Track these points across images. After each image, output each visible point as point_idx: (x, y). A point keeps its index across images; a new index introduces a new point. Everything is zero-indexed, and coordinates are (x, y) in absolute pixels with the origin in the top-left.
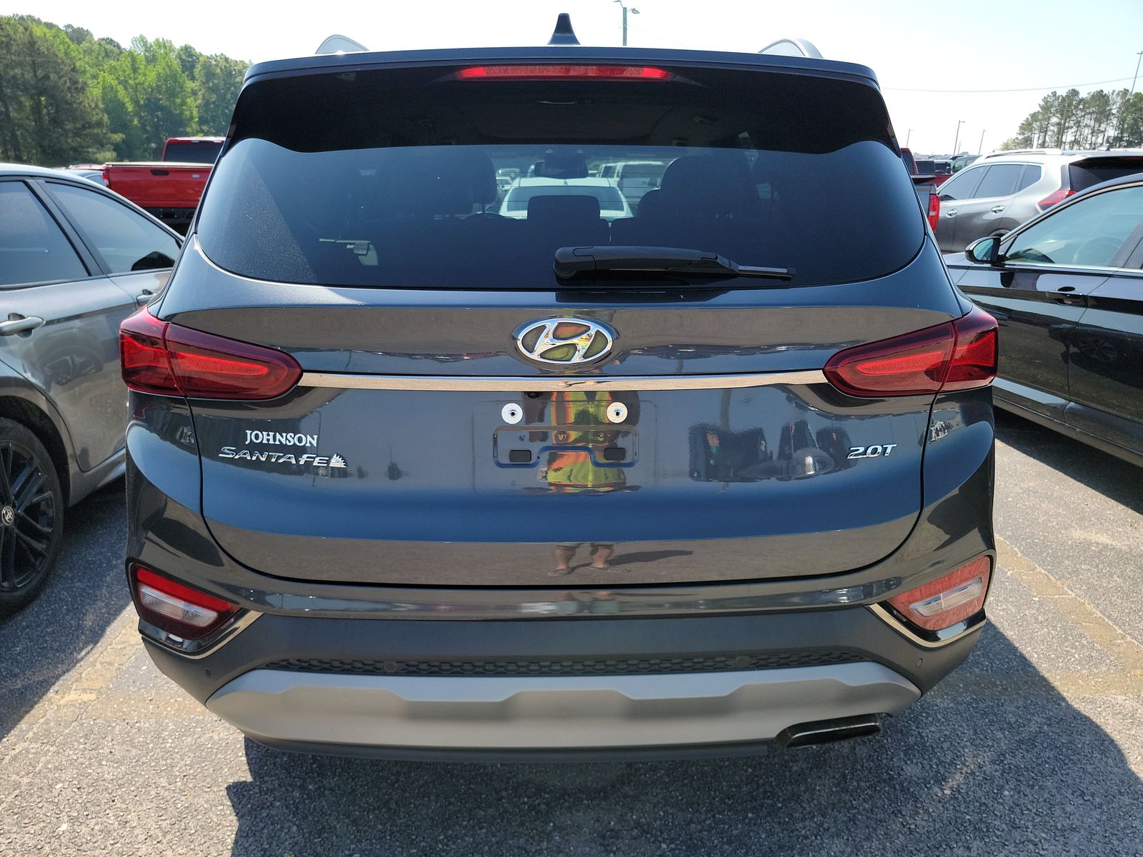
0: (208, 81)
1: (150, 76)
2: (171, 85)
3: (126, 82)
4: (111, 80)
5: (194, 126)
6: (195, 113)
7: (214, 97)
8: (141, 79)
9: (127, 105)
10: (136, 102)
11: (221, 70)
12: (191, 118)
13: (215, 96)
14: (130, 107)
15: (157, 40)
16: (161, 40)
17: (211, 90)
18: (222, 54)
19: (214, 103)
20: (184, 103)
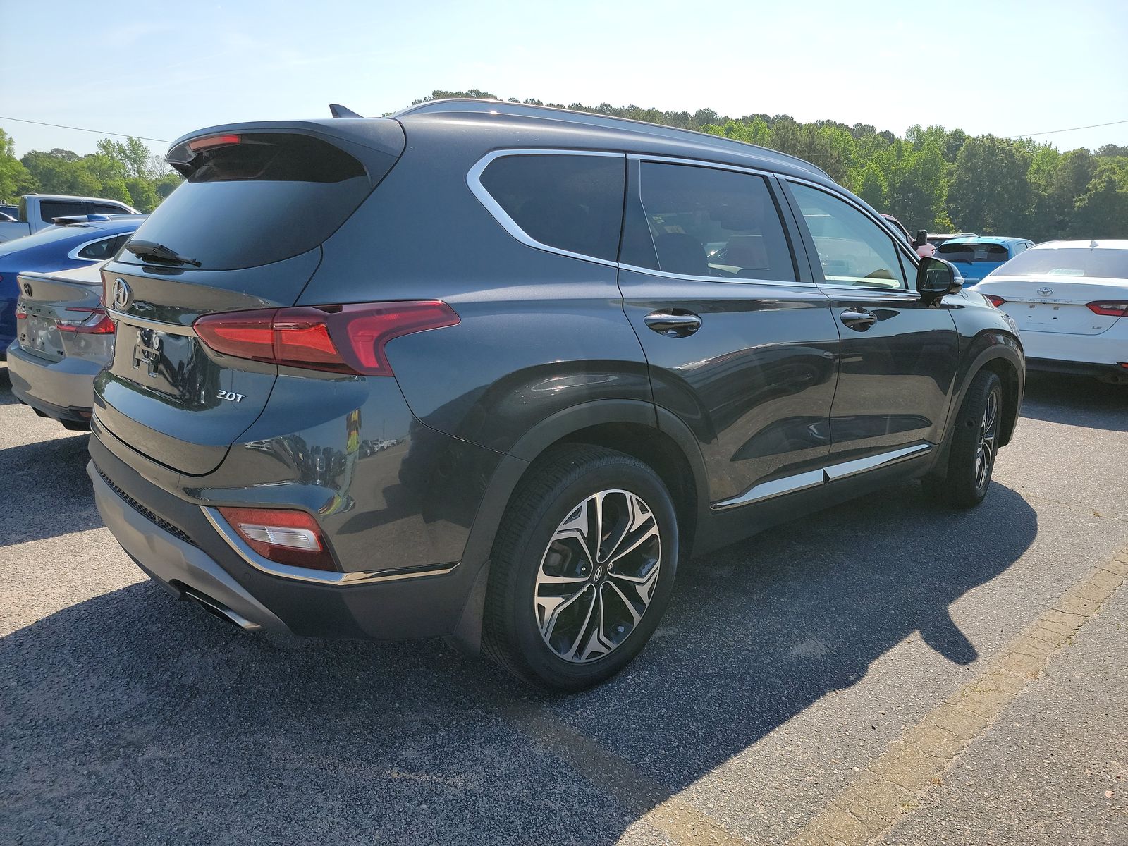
0: (967, 162)
1: (911, 162)
2: (929, 170)
3: (889, 168)
4: (874, 167)
5: (941, 204)
6: (945, 193)
7: (969, 176)
8: (903, 164)
9: (883, 188)
10: (892, 185)
11: (984, 151)
12: (941, 196)
13: (971, 175)
14: (885, 190)
15: (931, 128)
16: (934, 128)
17: (968, 170)
18: (990, 135)
19: (967, 182)
20: (936, 184)
